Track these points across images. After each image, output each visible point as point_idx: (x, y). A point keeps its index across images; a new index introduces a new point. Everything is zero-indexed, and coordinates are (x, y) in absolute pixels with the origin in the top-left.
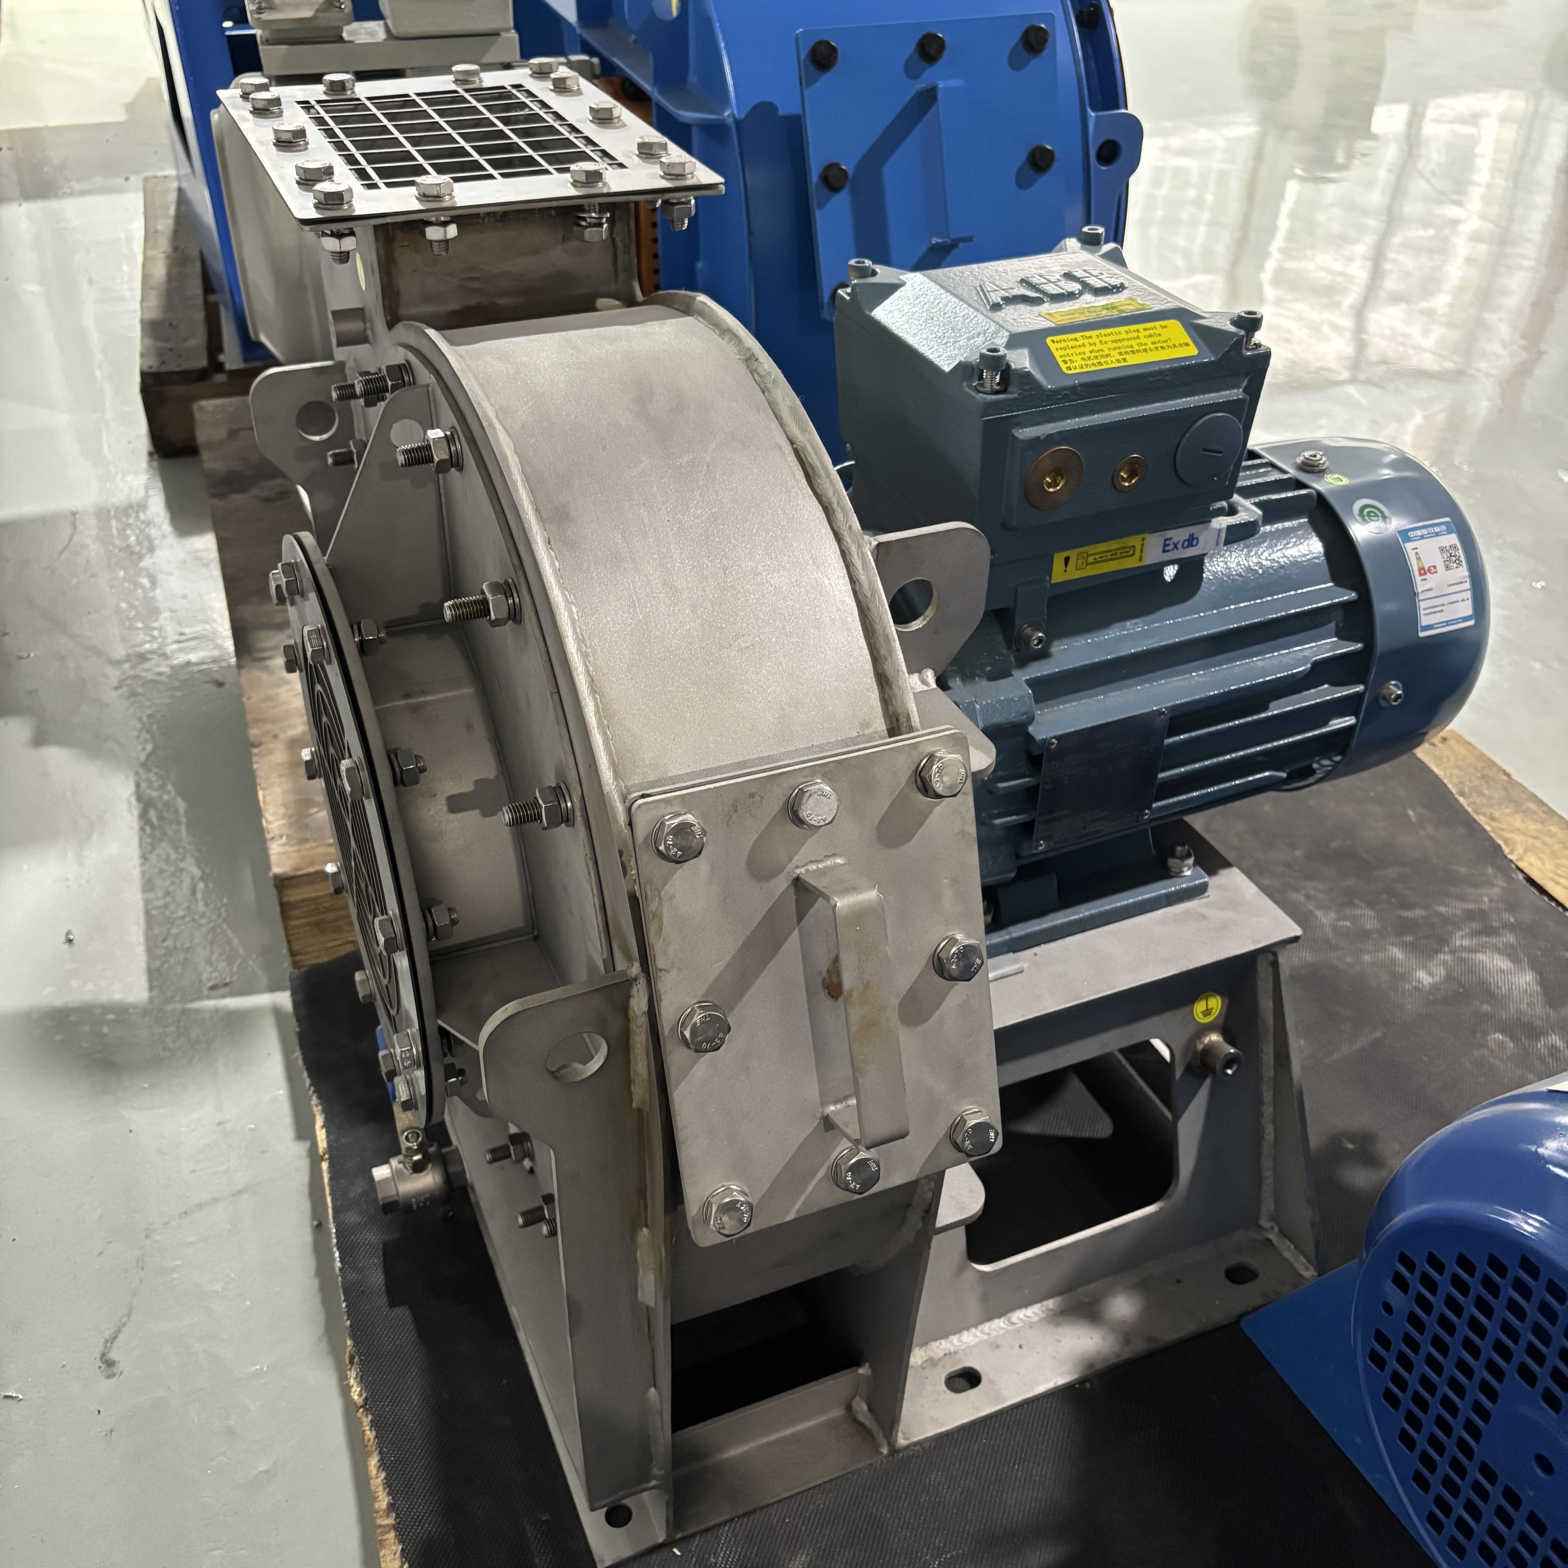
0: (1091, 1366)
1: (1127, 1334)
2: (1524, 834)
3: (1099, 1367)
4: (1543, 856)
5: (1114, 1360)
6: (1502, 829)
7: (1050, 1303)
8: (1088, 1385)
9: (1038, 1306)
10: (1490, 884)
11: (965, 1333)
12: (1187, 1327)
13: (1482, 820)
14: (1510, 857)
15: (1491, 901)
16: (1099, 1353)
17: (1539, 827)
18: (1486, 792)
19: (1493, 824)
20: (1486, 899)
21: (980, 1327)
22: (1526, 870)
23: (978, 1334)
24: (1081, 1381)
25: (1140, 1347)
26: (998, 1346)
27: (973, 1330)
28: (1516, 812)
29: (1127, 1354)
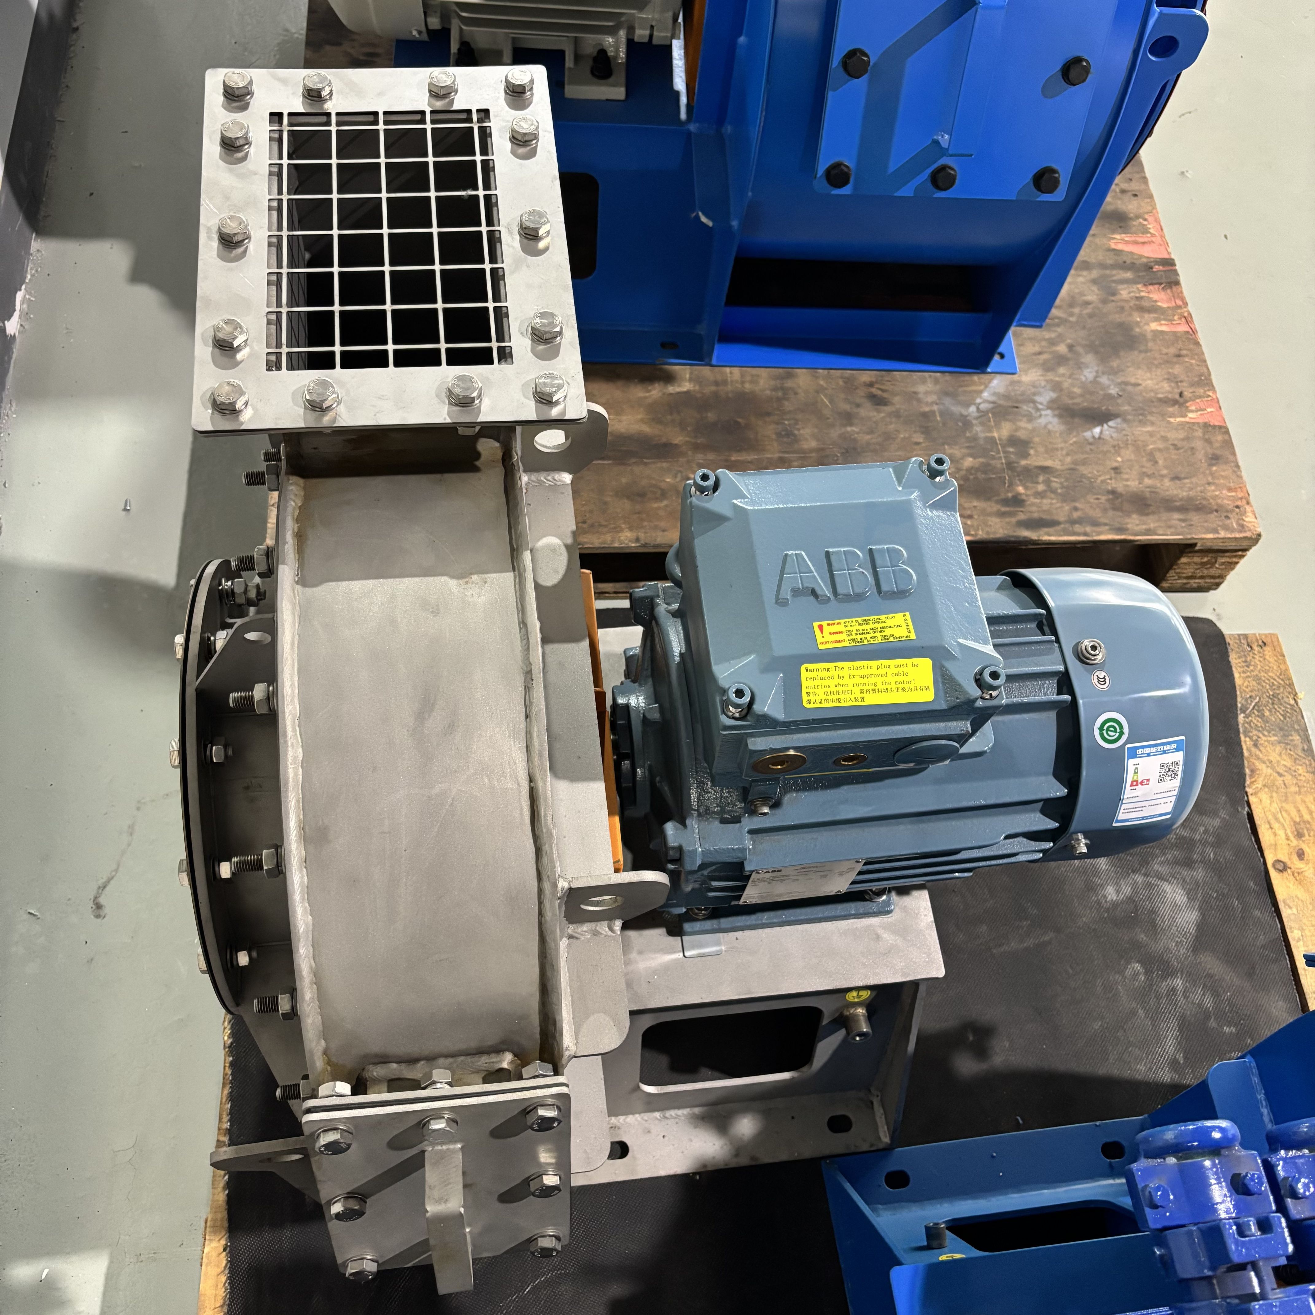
0: (705, 1166)
1: (739, 1149)
2: (1273, 768)
3: (709, 1169)
4: (1274, 795)
5: (722, 1167)
6: (1258, 758)
7: (697, 1110)
8: (698, 1177)
9: (688, 1109)
10: (1215, 814)
11: (631, 1116)
12: (783, 1156)
13: (1246, 743)
14: (1247, 789)
15: (1206, 831)
16: (714, 1158)
17: (1289, 763)
18: (1267, 713)
19: (1254, 750)
20: (1202, 829)
21: (642, 1115)
22: (1253, 807)
23: (639, 1119)
24: (695, 1174)
25: (744, 1161)
26: (649, 1132)
27: (637, 1115)
28: (1279, 742)
29: (734, 1163)
